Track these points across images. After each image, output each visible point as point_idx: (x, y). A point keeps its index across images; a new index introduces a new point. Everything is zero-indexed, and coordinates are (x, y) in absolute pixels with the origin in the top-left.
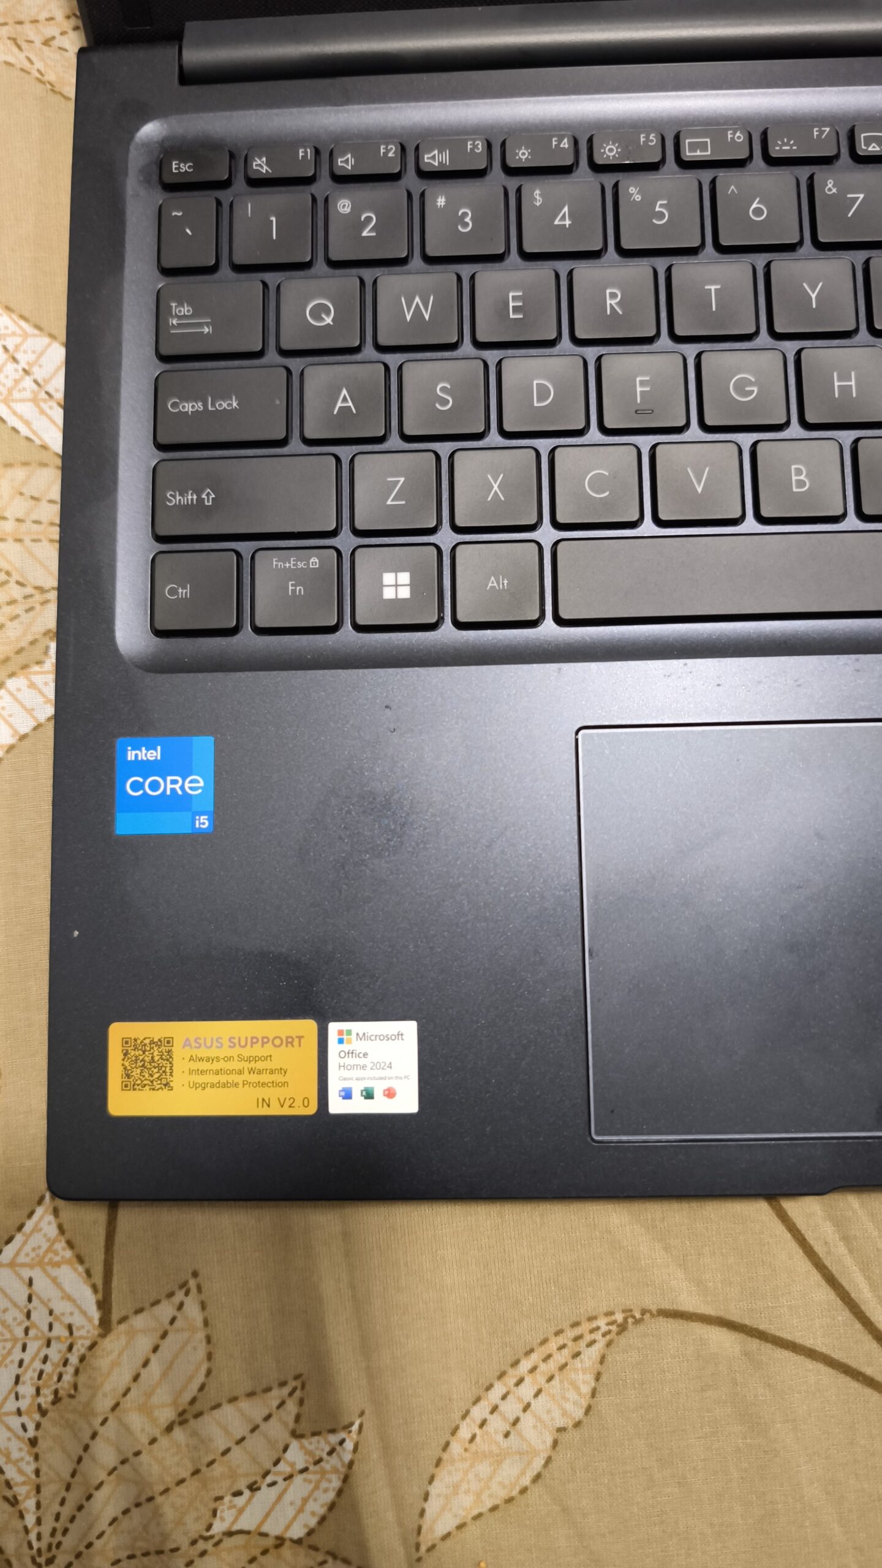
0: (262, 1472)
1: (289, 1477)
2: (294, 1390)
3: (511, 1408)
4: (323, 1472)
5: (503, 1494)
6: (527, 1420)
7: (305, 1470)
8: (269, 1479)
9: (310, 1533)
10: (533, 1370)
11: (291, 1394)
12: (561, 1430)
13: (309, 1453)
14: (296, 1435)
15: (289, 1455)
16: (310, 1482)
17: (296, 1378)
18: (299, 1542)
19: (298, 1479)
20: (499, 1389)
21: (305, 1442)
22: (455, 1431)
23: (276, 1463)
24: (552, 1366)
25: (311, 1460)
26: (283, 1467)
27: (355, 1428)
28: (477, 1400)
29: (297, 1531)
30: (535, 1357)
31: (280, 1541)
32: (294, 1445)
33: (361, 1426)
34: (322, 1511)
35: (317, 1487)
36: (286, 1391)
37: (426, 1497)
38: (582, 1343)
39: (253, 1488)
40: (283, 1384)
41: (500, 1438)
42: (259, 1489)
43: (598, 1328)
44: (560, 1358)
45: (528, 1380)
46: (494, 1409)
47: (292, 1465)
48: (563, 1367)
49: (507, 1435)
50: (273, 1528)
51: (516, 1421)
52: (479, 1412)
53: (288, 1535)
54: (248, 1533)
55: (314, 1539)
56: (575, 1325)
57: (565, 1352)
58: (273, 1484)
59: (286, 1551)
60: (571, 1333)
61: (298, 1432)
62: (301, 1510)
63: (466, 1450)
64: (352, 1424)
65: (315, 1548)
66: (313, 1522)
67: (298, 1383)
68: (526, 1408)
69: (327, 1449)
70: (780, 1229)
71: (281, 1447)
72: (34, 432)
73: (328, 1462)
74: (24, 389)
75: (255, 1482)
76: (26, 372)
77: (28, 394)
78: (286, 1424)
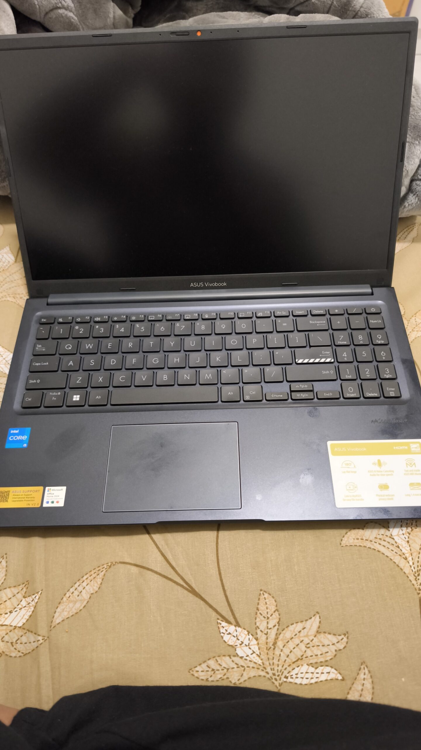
0: (14, 608)
1: (21, 609)
2: (26, 585)
3: (80, 589)
4: (30, 606)
5: (75, 611)
6: (84, 591)
7: (25, 607)
8: (15, 610)
9: (24, 624)
10: (87, 579)
11: (25, 586)
12: (92, 594)
13: (27, 602)
14: (24, 597)
15: (21, 603)
16: (26, 610)
17: (27, 581)
18: (20, 627)
19: (23, 609)
20: (78, 584)
21: (26, 599)
22: (65, 595)
23: (18, 605)
24: (92, 577)
25: (27, 604)
26: (20, 606)
27: (40, 593)
28: (72, 587)
29: (20, 625)
30: (88, 575)
31: (15, 627)
32: (24, 600)
33: (41, 593)
34: (27, 618)
35: (27, 611)
36: (24, 585)
37: (55, 612)
38: (100, 571)
39: (11, 612)
40: (23, 584)
41: (76, 596)
42: (12, 612)
43: (104, 567)
44: (94, 576)
45: (85, 581)
46: (76, 589)
47: (22, 605)
48: (94, 578)
49: (78, 596)
50: (14, 624)
51: (81, 592)
52: (72, 590)
53: (17, 626)
54: (7, 625)
55: (25, 627)
56: (99, 567)
57: (96, 574)
58: (16, 611)
59: (16, 631)
60: (98, 569)
61: (25, 596)
62: (22, 618)
63: (67, 600)
64: (39, 592)
65: (24, 629)
66: (24, 621)
67: (27, 583)
68: (84, 588)
69: (32, 600)
70: (151, 541)
71: (20, 600)
72: (3, 370)
73: (31, 603)
74: (3, 362)
75: (12, 611)
76: (4, 359)
77: (4, 363)
78: (22, 594)
